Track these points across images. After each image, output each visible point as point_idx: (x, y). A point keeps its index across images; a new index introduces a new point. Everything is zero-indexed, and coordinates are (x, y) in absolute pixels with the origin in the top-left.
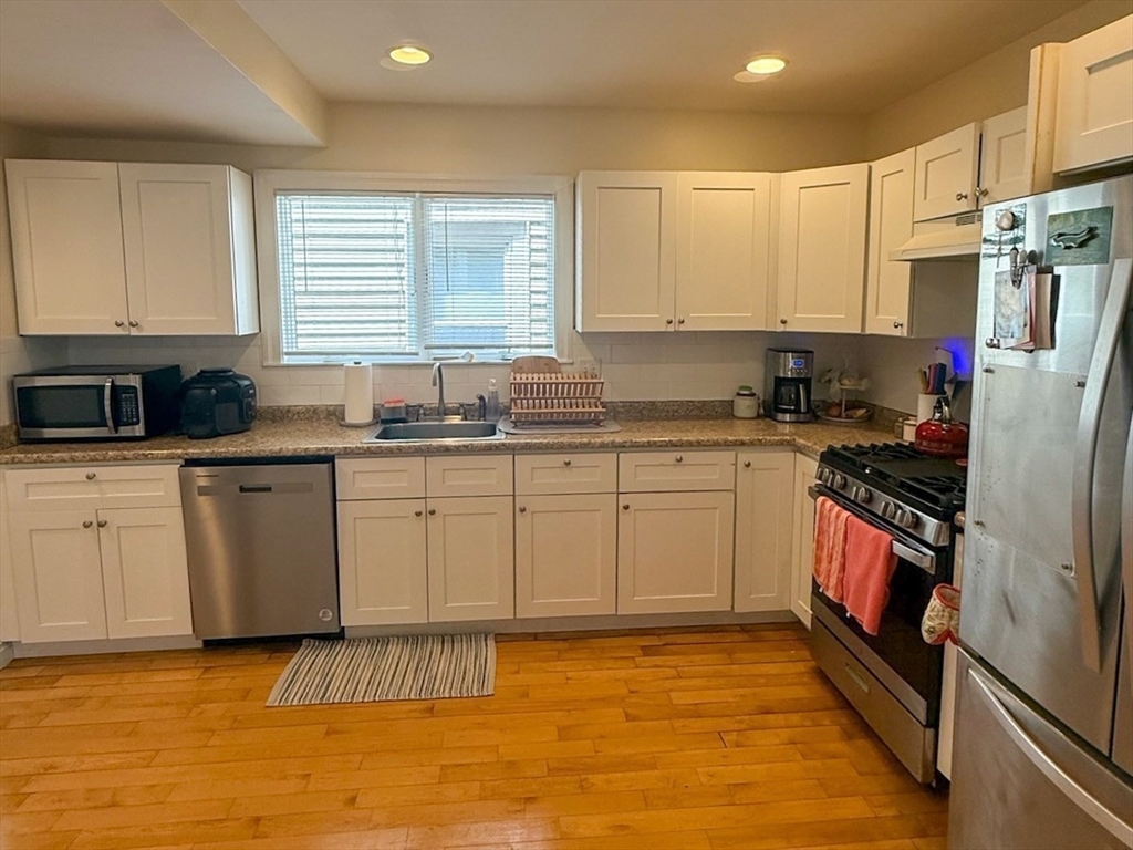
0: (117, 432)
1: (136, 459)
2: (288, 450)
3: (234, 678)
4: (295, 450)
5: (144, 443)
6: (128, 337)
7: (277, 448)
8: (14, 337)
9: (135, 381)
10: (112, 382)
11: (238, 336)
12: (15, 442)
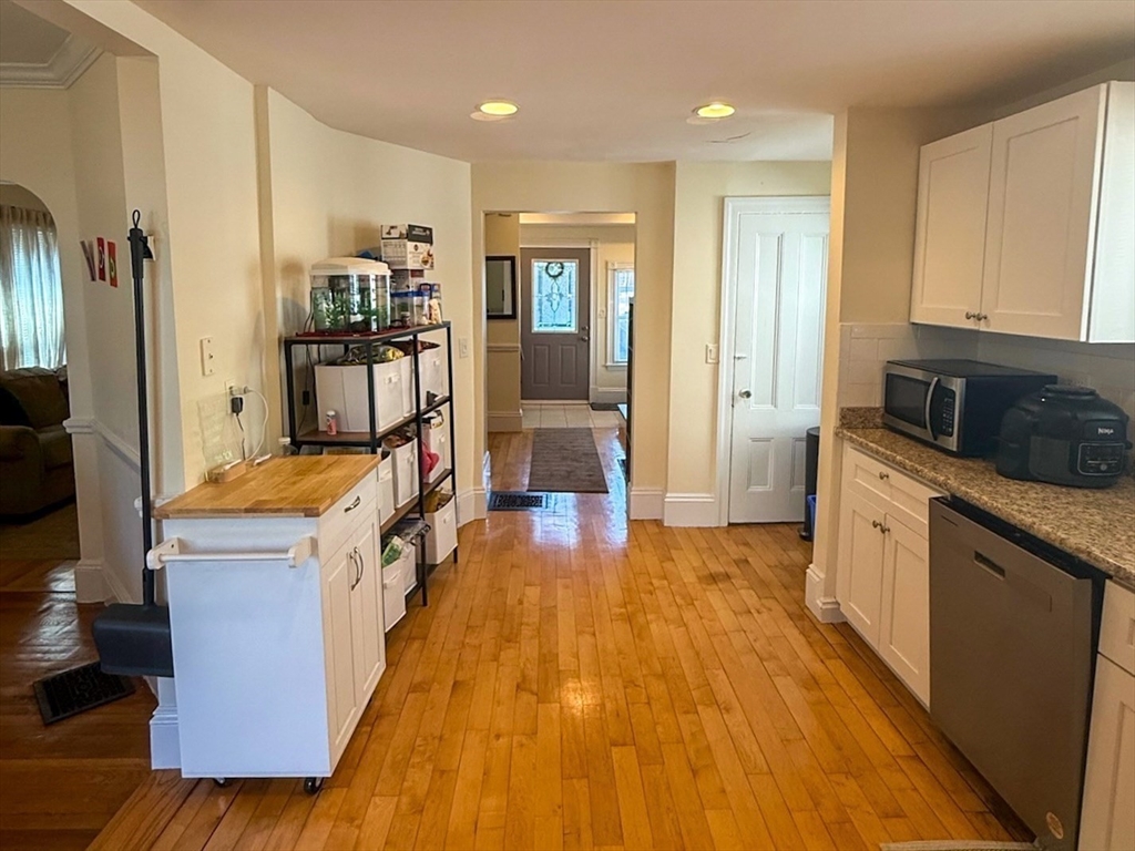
0: (936, 439)
1: (911, 471)
2: (1039, 530)
3: (915, 789)
4: (1048, 534)
5: (951, 459)
6: (978, 332)
7: (1028, 520)
8: (906, 324)
9: (957, 385)
10: (939, 381)
11: (1086, 344)
12: (880, 425)
